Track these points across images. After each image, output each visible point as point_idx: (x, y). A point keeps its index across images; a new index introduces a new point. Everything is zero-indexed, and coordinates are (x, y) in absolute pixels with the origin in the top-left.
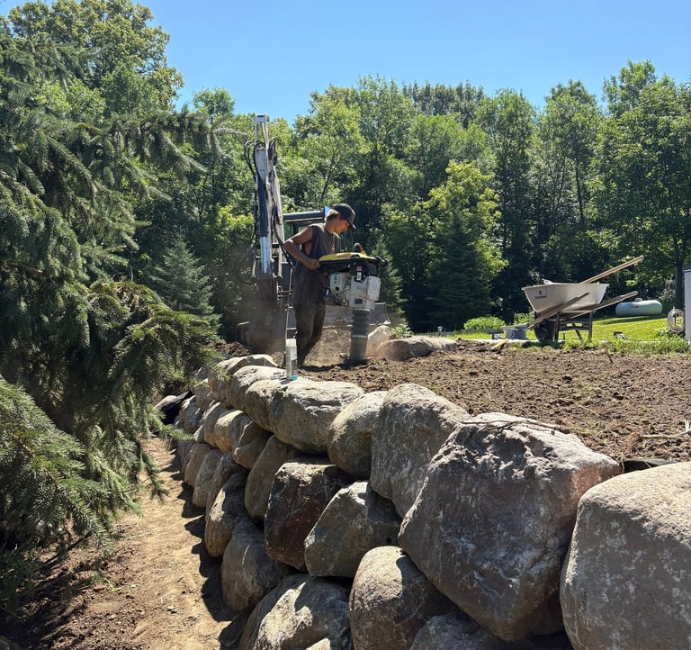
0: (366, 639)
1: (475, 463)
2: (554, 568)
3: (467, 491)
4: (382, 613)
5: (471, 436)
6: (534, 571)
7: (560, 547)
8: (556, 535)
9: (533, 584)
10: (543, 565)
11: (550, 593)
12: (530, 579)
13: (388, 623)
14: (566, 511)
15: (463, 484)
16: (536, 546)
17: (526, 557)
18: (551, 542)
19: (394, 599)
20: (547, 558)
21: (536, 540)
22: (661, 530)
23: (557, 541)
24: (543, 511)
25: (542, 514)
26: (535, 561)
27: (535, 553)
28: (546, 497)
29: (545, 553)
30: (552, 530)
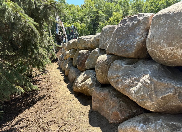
0: (99, 70)
1: (125, 26)
2: (144, 39)
3: (123, 32)
4: (103, 64)
5: (124, 21)
6: (140, 40)
7: (146, 35)
8: (145, 32)
9: (139, 43)
10: (142, 39)
11: (143, 45)
12: (139, 42)
13: (104, 65)
14: (148, 26)
15: (122, 31)
16: (140, 35)
17: (138, 38)
18: (144, 34)
19: (106, 60)
20: (143, 37)
21: (140, 34)
22: (175, 13)
23: (145, 33)
24: (142, 27)
25: (141, 28)
26: (140, 38)
27: (140, 37)
28: (143, 24)
29: (142, 36)
30: (144, 31)
